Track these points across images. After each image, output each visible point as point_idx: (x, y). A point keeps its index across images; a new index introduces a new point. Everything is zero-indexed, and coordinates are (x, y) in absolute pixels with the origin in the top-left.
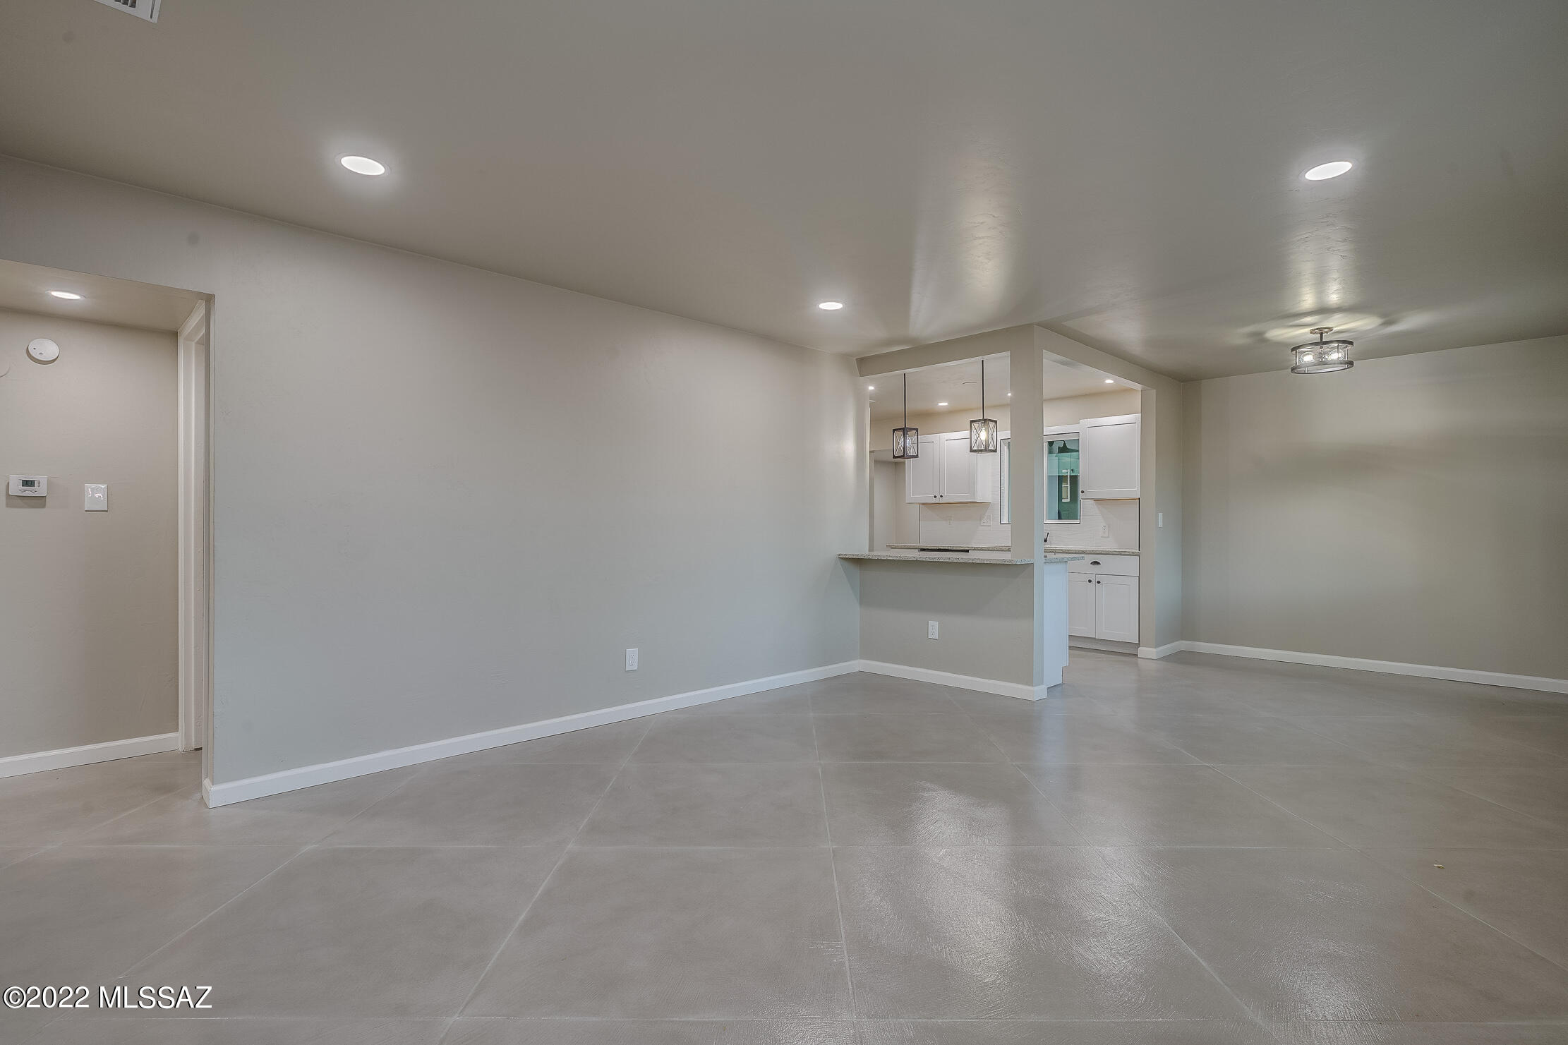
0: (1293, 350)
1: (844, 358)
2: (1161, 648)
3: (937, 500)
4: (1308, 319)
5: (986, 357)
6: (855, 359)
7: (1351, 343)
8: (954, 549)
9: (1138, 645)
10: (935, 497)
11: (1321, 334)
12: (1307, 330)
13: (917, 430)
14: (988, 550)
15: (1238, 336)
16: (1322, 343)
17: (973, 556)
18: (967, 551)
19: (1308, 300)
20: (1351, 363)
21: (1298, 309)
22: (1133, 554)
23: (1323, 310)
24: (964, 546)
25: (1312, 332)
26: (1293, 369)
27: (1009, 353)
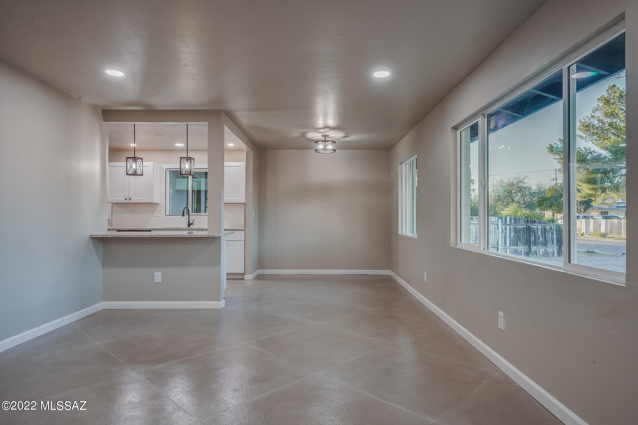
0: (315, 142)
1: (95, 107)
2: (254, 274)
3: (127, 201)
4: (321, 131)
5: (189, 123)
6: (101, 109)
7: (335, 142)
8: (142, 229)
9: (244, 274)
10: (126, 199)
11: (325, 137)
12: (321, 134)
13: (142, 159)
14: (163, 230)
15: (295, 133)
16: (325, 141)
17: (153, 234)
18: (150, 231)
19: (320, 123)
20: (335, 150)
21: (319, 126)
22: (242, 230)
23: (326, 127)
24: (148, 227)
25: (322, 136)
26: (316, 151)
27: (207, 123)
